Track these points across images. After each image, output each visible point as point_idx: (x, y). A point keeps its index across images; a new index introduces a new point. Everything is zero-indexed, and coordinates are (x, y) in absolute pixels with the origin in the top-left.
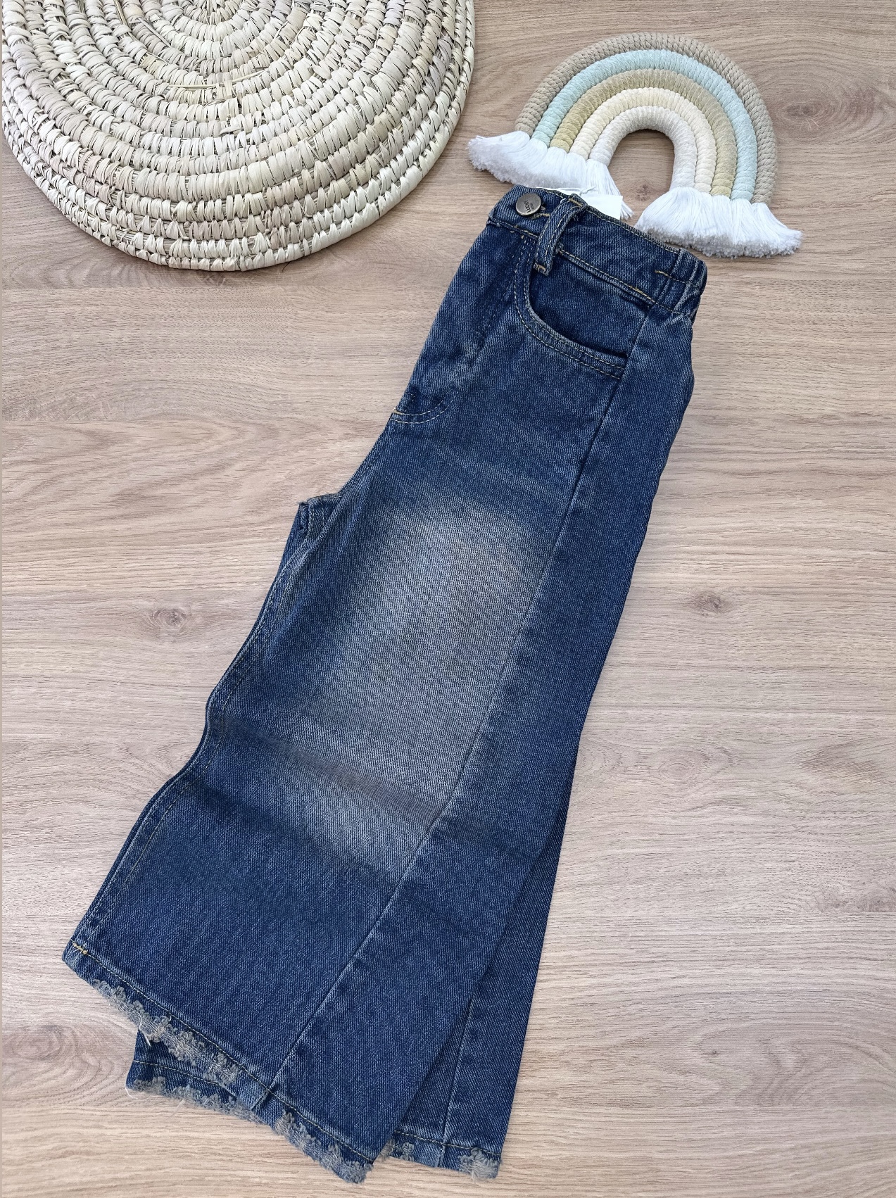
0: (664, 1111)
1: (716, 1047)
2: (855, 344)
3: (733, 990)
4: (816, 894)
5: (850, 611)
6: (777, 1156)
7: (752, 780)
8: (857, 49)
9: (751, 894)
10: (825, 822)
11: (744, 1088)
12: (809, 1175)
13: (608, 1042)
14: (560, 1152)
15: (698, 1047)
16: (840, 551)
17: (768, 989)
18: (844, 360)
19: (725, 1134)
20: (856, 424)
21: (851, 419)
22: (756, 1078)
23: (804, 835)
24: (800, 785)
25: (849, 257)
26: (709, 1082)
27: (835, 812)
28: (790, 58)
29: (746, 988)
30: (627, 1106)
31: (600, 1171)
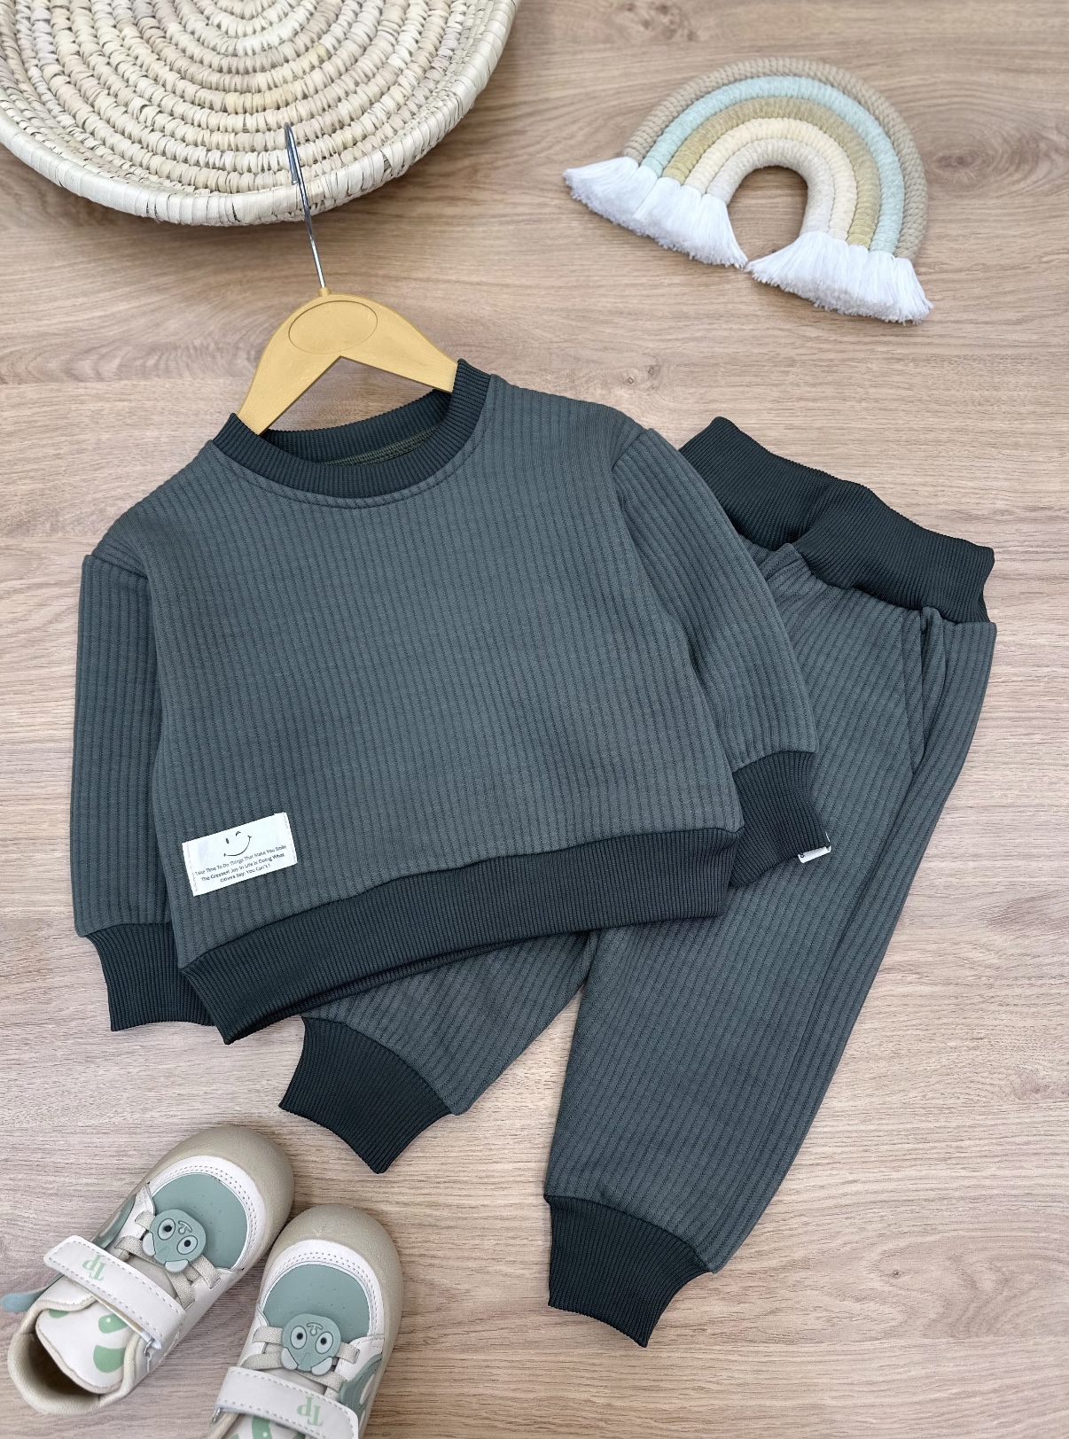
0: (838, 1347)
1: (897, 1268)
2: (1029, 426)
3: (913, 1196)
4: (1011, 1078)
5: (1037, 738)
6: (978, 1399)
7: (928, 942)
8: (1017, 89)
9: (933, 1080)
10: (1018, 991)
11: (933, 1316)
12: (1018, 1422)
13: (766, 1264)
14: (712, 1402)
15: (875, 1267)
16: (1022, 669)
17: (957, 1194)
18: (1016, 446)
19: (913, 1373)
20: (1035, 520)
21: (1028, 514)
22: (948, 1304)
23: (993, 1007)
24: (987, 948)
25: (1019, 328)
26: (891, 1310)
27: (1029, 978)
28: (940, 101)
29: (931, 1194)
30: (792, 1343)
31: (761, 1423)
